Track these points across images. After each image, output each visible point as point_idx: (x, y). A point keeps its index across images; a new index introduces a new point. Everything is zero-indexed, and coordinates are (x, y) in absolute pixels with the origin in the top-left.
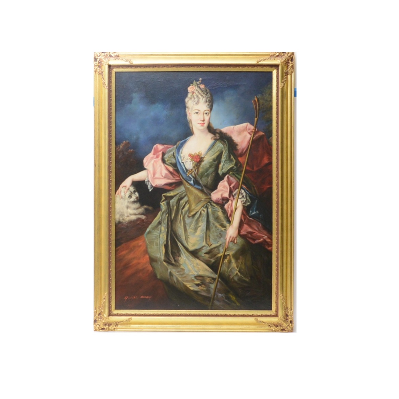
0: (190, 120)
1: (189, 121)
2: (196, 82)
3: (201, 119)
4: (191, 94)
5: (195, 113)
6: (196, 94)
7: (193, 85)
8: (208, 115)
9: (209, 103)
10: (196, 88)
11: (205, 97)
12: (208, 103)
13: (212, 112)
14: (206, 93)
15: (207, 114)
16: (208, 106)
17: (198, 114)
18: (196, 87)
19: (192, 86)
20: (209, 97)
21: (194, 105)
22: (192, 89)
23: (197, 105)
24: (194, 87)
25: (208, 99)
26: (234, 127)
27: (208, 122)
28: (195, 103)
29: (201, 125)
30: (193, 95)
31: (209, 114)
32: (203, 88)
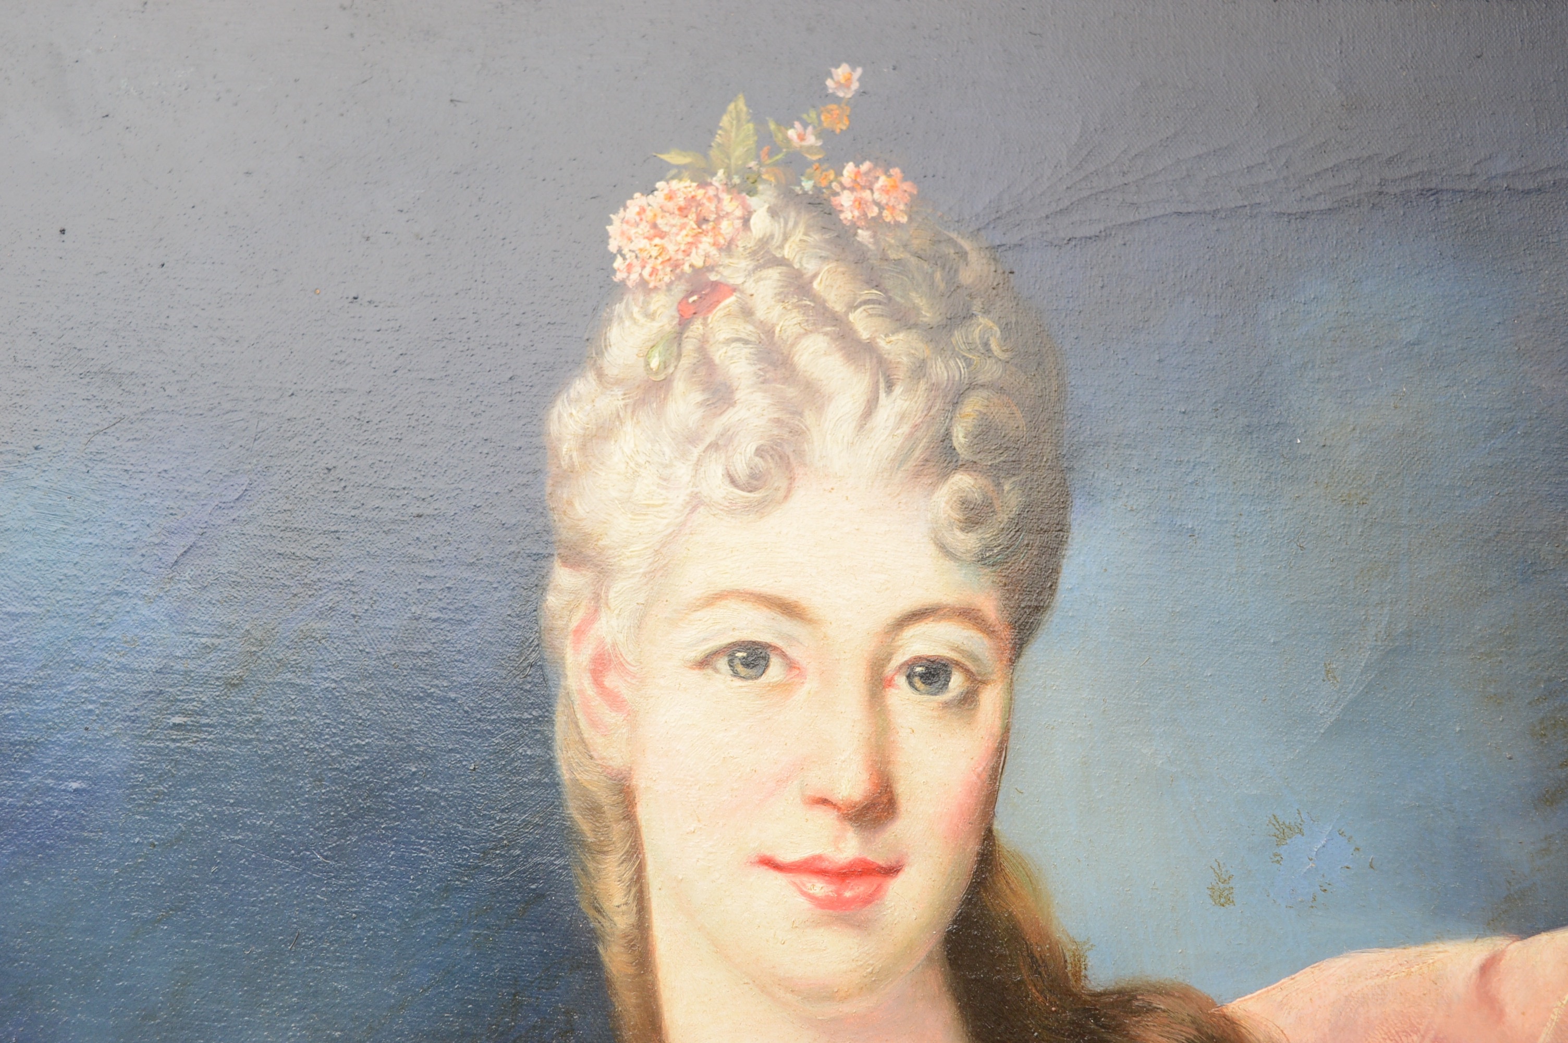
0: (605, 798)
1: (594, 810)
2: (758, 118)
3: (818, 783)
4: (666, 320)
5: (705, 662)
6: (747, 313)
7: (702, 177)
8: (968, 699)
9: (996, 474)
10: (761, 223)
11: (919, 370)
12: (962, 481)
13: (1035, 651)
14: (928, 315)
15: (957, 682)
16: (969, 542)
17: (775, 670)
18: (760, 205)
19: (684, 187)
20: (991, 371)
21: (696, 502)
22: (683, 238)
23: (760, 508)
24: (729, 204)
25: (972, 406)
26: (1487, 969)
27: (973, 847)
28: (715, 470)
29: (820, 888)
30: (697, 327)
31: (976, 682)
32: (876, 224)
